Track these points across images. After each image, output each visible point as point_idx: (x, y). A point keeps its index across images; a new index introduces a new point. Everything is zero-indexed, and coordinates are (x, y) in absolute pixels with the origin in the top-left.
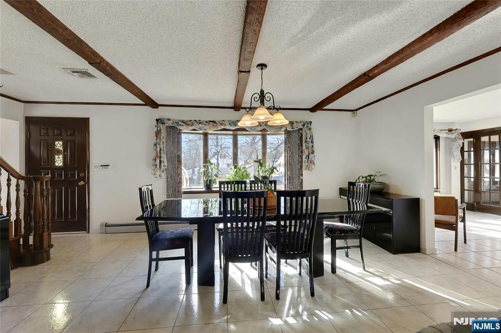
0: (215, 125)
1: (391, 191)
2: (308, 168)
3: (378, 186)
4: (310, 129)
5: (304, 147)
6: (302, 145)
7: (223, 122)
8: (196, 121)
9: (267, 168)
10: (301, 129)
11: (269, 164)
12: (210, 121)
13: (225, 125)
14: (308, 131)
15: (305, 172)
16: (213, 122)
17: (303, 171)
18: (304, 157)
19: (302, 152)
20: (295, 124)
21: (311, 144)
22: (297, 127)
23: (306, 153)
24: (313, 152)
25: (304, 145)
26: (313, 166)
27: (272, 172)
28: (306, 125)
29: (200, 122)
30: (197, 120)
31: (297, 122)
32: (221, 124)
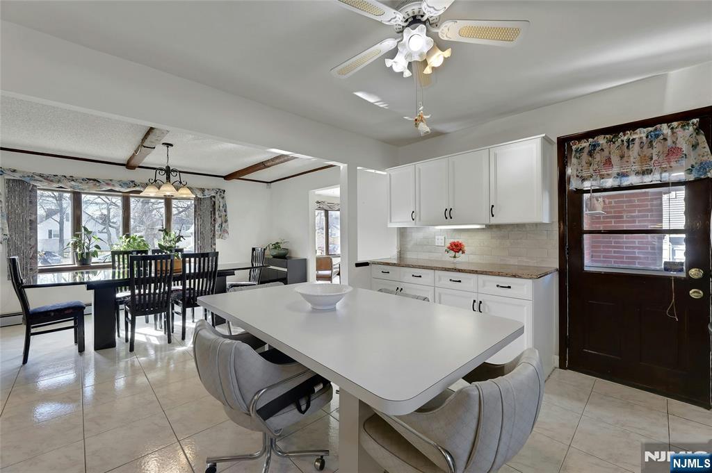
0: (98, 184)
1: (293, 255)
2: (221, 236)
3: (283, 252)
4: (223, 198)
5: (217, 216)
6: (215, 214)
7: (110, 182)
8: (65, 177)
9: (173, 237)
10: (214, 197)
11: (174, 232)
12: (90, 179)
13: (113, 185)
14: (221, 200)
15: (218, 241)
16: (94, 180)
17: (217, 240)
18: (217, 226)
19: (214, 220)
20: (206, 192)
21: (223, 213)
22: (208, 194)
23: (219, 221)
24: (226, 221)
25: (217, 213)
26: (226, 235)
27: (179, 240)
28: (219, 194)
29: (72, 179)
30: (68, 175)
31: (208, 190)
32: (108, 184)
